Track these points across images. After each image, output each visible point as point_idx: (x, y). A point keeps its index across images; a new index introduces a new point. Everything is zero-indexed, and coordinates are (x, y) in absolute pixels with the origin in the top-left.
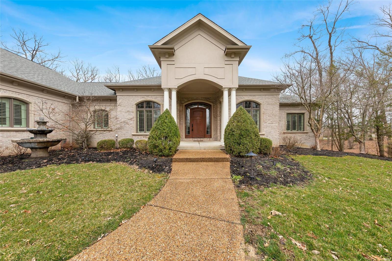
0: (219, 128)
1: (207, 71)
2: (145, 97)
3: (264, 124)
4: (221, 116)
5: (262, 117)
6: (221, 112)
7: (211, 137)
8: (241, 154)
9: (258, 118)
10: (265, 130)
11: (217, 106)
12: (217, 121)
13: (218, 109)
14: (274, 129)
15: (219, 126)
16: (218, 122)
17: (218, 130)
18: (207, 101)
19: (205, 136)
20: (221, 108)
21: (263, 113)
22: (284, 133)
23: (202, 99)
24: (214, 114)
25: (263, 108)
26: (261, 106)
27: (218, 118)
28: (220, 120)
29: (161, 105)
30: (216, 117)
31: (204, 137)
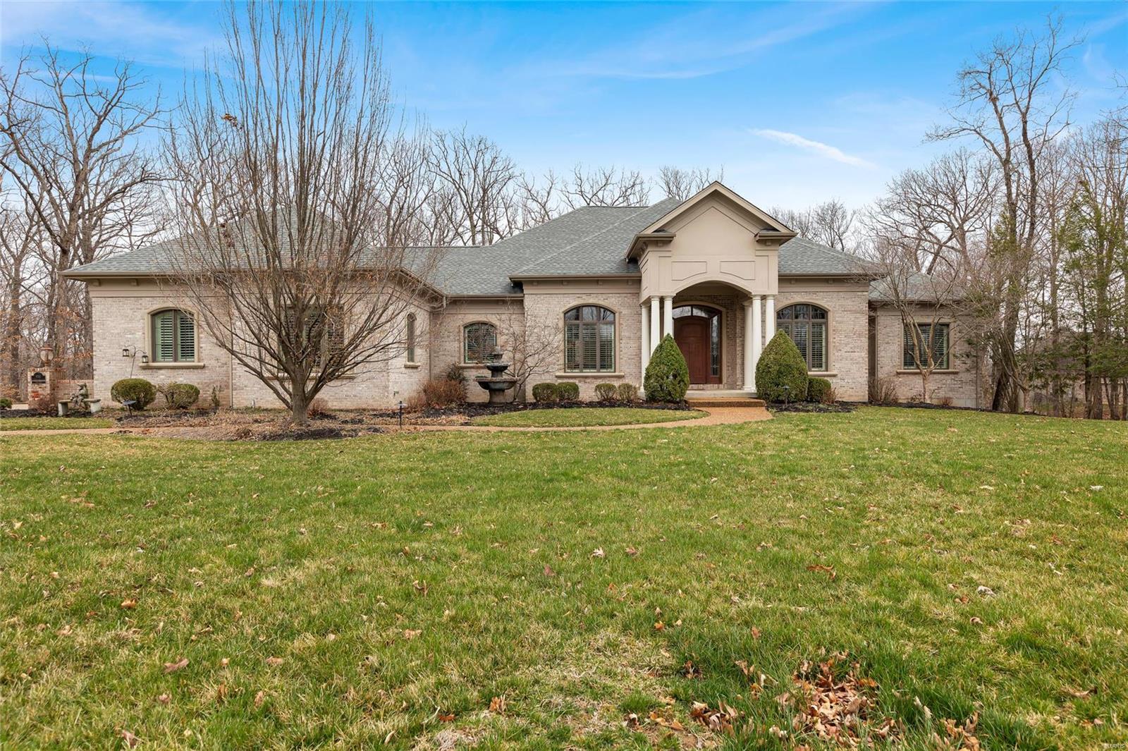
0: (739, 361)
1: (725, 267)
2: (584, 297)
3: (837, 354)
4: (743, 336)
5: (831, 339)
6: (743, 328)
7: (720, 381)
8: (780, 398)
9: (824, 341)
10: (837, 366)
11: (735, 314)
12: (735, 345)
13: (738, 322)
14: (857, 363)
15: (739, 356)
16: (738, 349)
17: (738, 367)
18: (714, 303)
19: (706, 379)
20: (744, 320)
21: (834, 330)
22: (898, 374)
23: (703, 298)
24: (727, 332)
25: (833, 320)
26: (830, 315)
27: (738, 341)
28: (743, 345)
29: (617, 315)
30: (732, 338)
31: (706, 382)
